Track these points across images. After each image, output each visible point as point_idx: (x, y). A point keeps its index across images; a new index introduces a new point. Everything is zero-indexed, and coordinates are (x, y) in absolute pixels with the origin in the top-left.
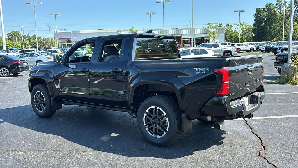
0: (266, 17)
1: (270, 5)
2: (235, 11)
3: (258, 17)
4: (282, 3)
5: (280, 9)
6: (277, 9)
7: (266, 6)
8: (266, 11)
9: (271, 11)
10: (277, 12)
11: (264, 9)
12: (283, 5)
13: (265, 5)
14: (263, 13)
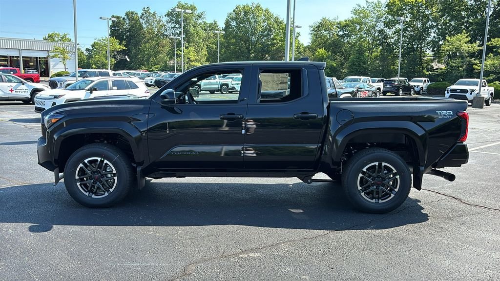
0: (128, 31)
1: (132, 13)
2: (101, 18)
3: (115, 30)
4: (150, 13)
5: (147, 21)
6: (144, 22)
7: (127, 14)
8: (127, 22)
9: (135, 24)
10: (144, 26)
11: (124, 19)
12: (152, 16)
13: (125, 12)
14: (123, 24)
